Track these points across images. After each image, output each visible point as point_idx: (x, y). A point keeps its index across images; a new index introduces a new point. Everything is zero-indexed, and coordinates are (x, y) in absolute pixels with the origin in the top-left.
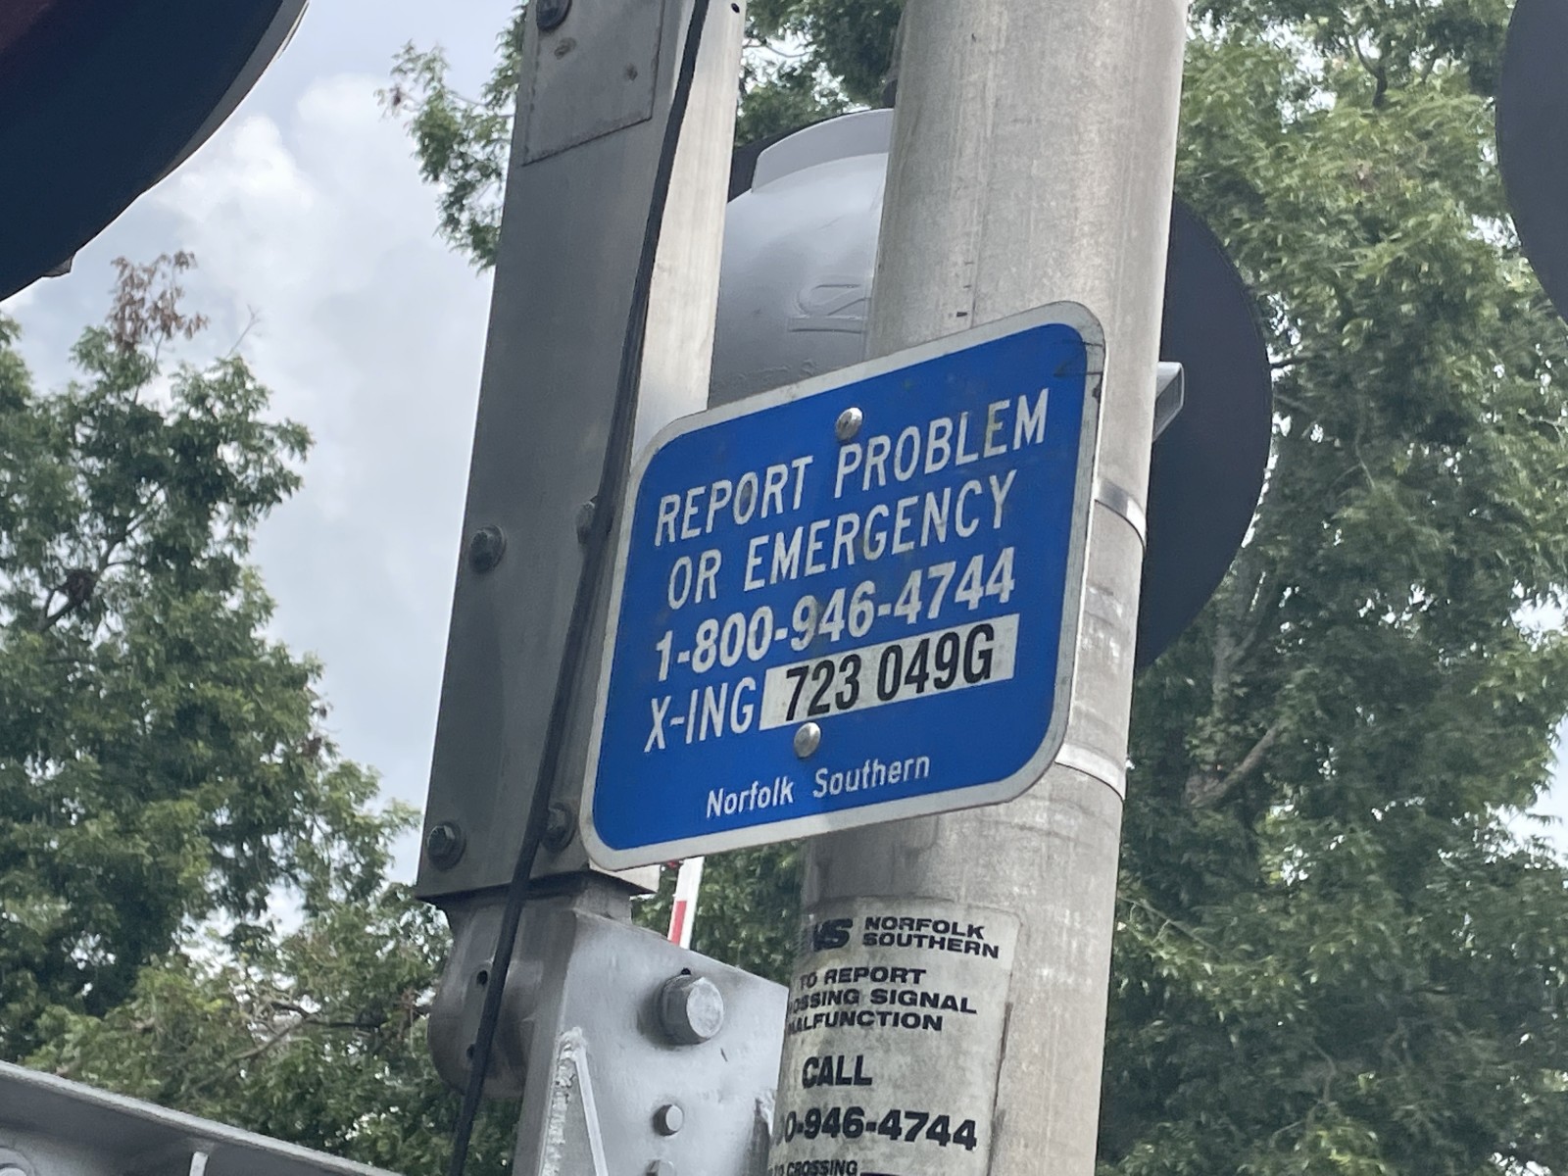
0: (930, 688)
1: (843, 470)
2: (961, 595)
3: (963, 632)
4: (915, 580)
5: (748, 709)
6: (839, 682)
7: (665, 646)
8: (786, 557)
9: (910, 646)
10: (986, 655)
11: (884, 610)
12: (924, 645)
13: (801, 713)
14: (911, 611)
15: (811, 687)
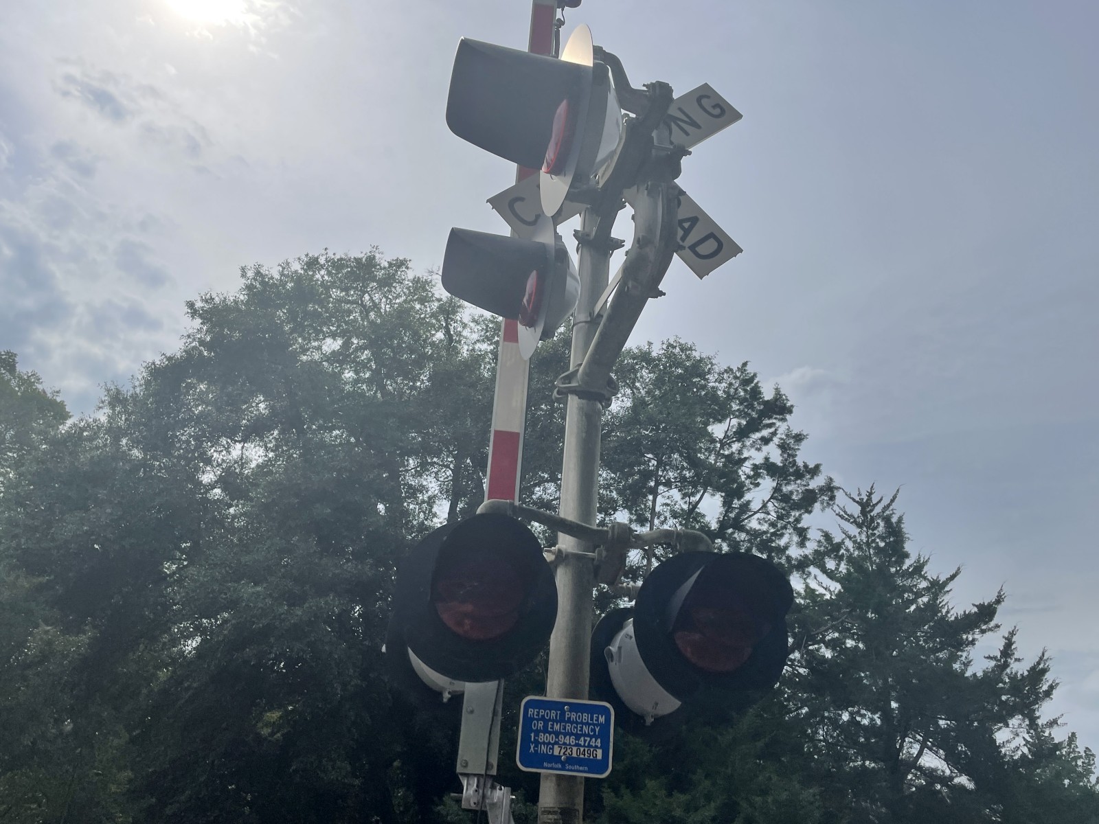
0: (586, 757)
1: (567, 716)
2: (591, 744)
3: (592, 750)
4: (582, 739)
5: (551, 751)
6: (569, 751)
7: (532, 735)
8: (557, 727)
9: (582, 749)
10: (596, 755)
11: (577, 742)
12: (584, 750)
13: (562, 754)
14: (582, 744)
15: (563, 751)
